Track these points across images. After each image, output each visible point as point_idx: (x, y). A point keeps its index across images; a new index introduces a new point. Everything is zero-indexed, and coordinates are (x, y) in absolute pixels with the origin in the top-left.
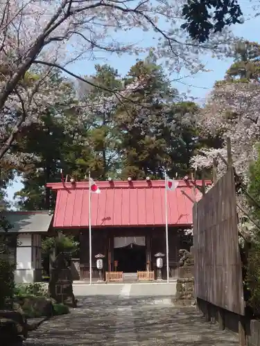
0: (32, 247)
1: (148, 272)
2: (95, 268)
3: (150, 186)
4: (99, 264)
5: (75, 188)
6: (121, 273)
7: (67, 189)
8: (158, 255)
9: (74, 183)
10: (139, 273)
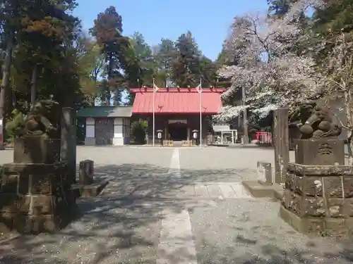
0: (123, 125)
1: (188, 141)
2: (156, 138)
3: (190, 92)
4: (159, 135)
5: (146, 92)
6: (172, 141)
7: (141, 92)
8: (195, 131)
9: (146, 89)
10: (183, 141)
